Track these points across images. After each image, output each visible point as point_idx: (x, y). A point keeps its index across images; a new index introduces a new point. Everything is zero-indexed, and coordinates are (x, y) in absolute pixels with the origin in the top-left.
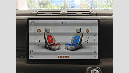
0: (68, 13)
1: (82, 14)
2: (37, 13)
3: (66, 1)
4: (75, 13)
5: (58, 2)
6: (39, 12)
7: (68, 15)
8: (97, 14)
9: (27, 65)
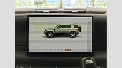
0: (64, 11)
1: (77, 12)
2: (36, 11)
3: (62, 1)
4: (71, 11)
5: (55, 1)
6: (38, 10)
7: (65, 13)
8: (91, 12)
9: (27, 57)
